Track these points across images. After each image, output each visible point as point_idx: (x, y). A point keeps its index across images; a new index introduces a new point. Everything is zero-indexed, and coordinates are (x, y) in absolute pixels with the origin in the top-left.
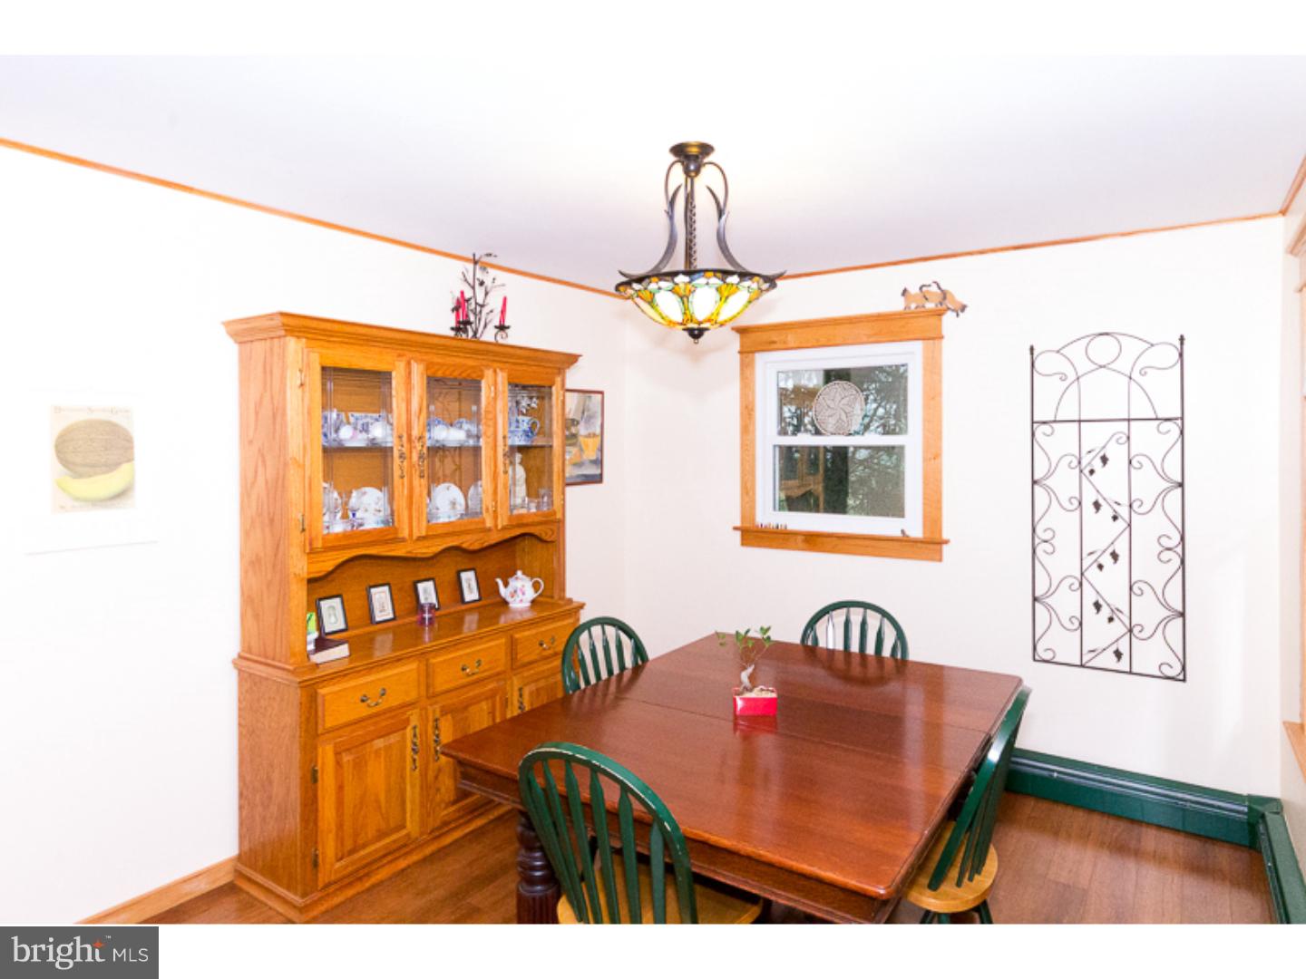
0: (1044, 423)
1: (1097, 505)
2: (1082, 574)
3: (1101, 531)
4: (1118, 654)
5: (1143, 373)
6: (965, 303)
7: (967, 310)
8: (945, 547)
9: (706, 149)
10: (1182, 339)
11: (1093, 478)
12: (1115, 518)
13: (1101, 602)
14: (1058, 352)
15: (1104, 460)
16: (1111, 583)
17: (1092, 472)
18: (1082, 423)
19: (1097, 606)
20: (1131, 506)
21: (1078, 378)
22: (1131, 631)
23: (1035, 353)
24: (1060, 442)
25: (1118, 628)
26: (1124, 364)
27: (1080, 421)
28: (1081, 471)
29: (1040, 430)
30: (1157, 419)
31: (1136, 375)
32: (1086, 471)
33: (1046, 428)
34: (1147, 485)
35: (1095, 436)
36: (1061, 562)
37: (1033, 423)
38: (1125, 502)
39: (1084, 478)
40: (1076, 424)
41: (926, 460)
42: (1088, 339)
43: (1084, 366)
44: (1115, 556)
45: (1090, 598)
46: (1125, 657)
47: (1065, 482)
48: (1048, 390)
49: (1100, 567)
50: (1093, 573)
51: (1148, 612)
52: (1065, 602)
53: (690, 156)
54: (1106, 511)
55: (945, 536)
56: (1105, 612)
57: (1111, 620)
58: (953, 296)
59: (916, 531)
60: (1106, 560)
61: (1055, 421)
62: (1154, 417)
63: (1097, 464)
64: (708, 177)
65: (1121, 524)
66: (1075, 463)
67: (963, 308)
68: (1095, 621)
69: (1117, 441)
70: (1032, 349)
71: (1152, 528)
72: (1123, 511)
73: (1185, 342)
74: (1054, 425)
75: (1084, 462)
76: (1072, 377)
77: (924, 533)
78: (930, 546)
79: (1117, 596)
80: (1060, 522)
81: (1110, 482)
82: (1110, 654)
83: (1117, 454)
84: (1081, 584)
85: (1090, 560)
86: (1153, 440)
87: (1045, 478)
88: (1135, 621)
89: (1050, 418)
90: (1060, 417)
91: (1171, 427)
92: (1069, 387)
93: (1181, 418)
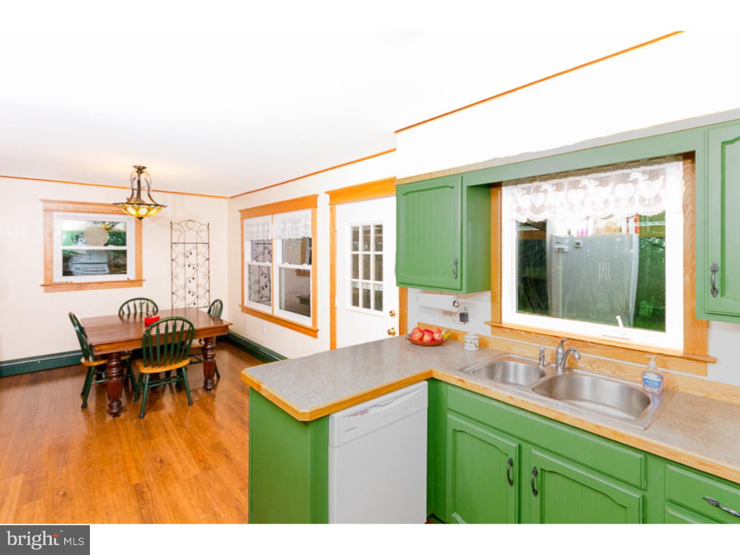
1: (189, 266)
2: (185, 284)
3: (190, 272)
4: (194, 304)
5: (200, 231)
8: (144, 282)
9: (144, 168)
10: (208, 224)
11: (188, 258)
12: (194, 268)
13: (191, 291)
14: (179, 224)
15: (191, 253)
16: (192, 286)
18: (186, 245)
19: (189, 292)
21: (184, 231)
22: (197, 297)
23: (173, 223)
24: (179, 249)
25: (195, 297)
26: (195, 229)
27: (185, 243)
28: (185, 257)
29: (174, 245)
30: (203, 243)
31: (198, 232)
33: (175, 245)
34: (201, 260)
35: (189, 247)
36: (180, 282)
37: (172, 243)
38: (196, 264)
39: (186, 259)
40: (183, 244)
41: (136, 254)
42: (186, 221)
43: (185, 228)
44: (194, 278)
45: (187, 290)
46: (196, 304)
47: (181, 260)
48: (176, 234)
49: (190, 282)
50: (188, 284)
51: (201, 292)
52: (181, 293)
53: (140, 170)
54: (191, 267)
55: (143, 278)
56: (192, 293)
57: (193, 295)
59: (132, 278)
60: (191, 280)
61: (178, 243)
63: (189, 255)
64: (143, 176)
65: (195, 270)
66: (183, 255)
68: (189, 296)
69: (194, 249)
70: (171, 223)
71: (202, 270)
72: (195, 267)
75: (186, 254)
76: (182, 231)
77: (136, 278)
78: (139, 282)
79: (194, 289)
80: (179, 271)
81: (192, 259)
83: (194, 252)
84: (185, 287)
85: (187, 280)
86: (202, 248)
87: (175, 259)
88: (199, 294)
89: (176, 242)
90: (179, 242)
91: (207, 245)
92: (181, 234)
93: (208, 243)
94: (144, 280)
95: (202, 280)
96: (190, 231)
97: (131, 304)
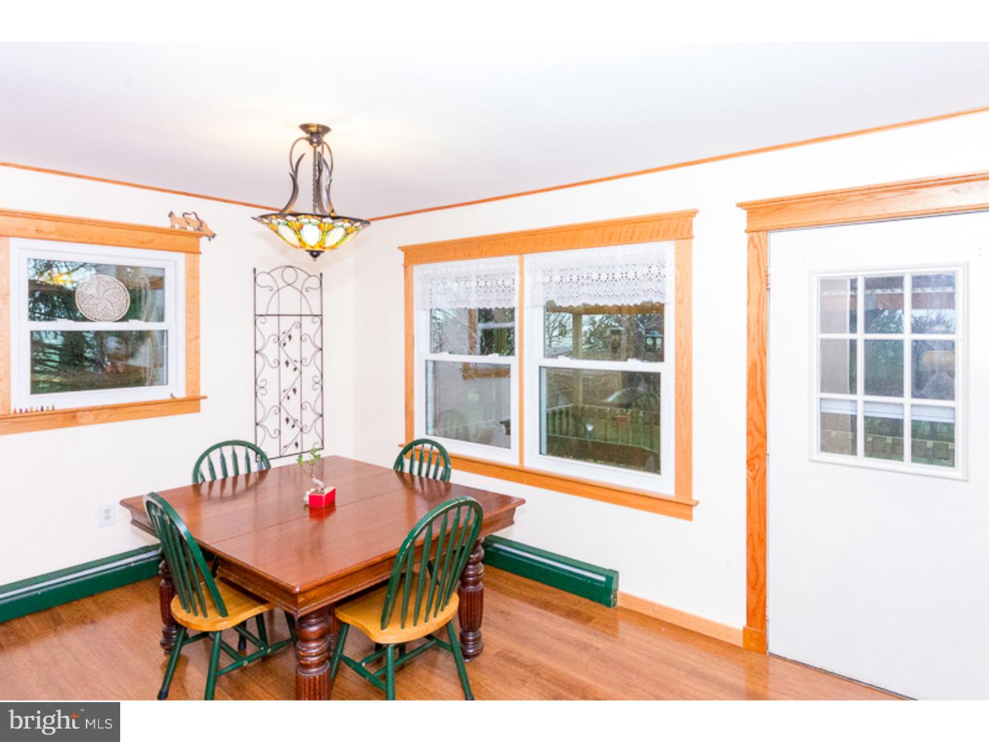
0: (261, 316)
1: (287, 363)
2: (280, 404)
3: (289, 376)
4: (297, 444)
5: (306, 290)
6: (215, 232)
7: (216, 237)
8: (202, 402)
10: (321, 275)
11: (285, 348)
12: (295, 369)
13: (289, 418)
14: (269, 273)
15: (290, 337)
16: (292, 407)
17: (285, 344)
18: (280, 317)
19: (287, 420)
20: (301, 362)
21: (278, 290)
22: (302, 430)
23: (257, 272)
24: (269, 327)
25: (297, 429)
26: (298, 285)
27: (279, 315)
28: (280, 344)
29: (259, 320)
30: (312, 315)
31: (304, 292)
32: (282, 344)
33: (261, 318)
34: (309, 350)
35: (286, 323)
36: (269, 399)
37: (255, 315)
38: (299, 360)
39: (281, 349)
40: (277, 317)
41: (188, 341)
42: (282, 269)
43: (281, 284)
44: (295, 391)
45: (284, 416)
46: (299, 445)
47: (271, 351)
48: (263, 295)
49: (289, 398)
50: (285, 403)
51: (309, 418)
52: (272, 422)
54: (291, 366)
55: (202, 394)
56: (291, 422)
57: (293, 426)
58: (206, 226)
59: (181, 393)
60: (291, 393)
61: (267, 315)
62: (309, 313)
63: (287, 339)
65: (297, 372)
66: (277, 340)
67: (214, 236)
68: (286, 428)
69: (296, 327)
70: (255, 270)
71: (310, 372)
72: (298, 365)
73: (324, 276)
74: (267, 317)
75: (281, 339)
76: (275, 289)
77: (187, 393)
78: (192, 402)
79: (295, 414)
80: (268, 375)
81: (292, 349)
82: (293, 445)
83: (295, 334)
84: (280, 410)
85: (283, 395)
86: (310, 326)
87: (261, 350)
88: (303, 424)
89: (264, 313)
90: (269, 313)
91: (317, 319)
92: (274, 294)
93: (321, 315)
94: (205, 397)
95: (310, 395)
96: (289, 287)
97: (215, 456)
